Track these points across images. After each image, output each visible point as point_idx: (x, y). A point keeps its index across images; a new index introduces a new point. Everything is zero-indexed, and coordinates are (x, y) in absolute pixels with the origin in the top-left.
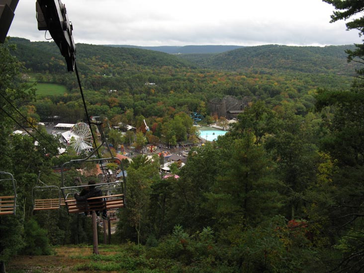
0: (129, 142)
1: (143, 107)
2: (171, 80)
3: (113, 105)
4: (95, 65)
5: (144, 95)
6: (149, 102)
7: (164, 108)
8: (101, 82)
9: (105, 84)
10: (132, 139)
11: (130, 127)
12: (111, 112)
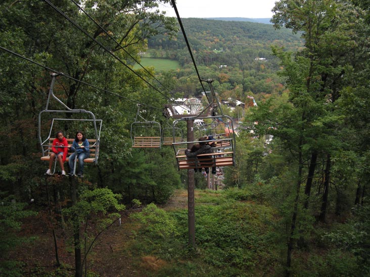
0: (237, 117)
1: (253, 83)
3: (223, 81)
4: (206, 40)
5: (253, 71)
6: (258, 78)
7: (273, 85)
8: (211, 58)
9: (216, 59)
10: (240, 114)
11: (239, 103)
12: (221, 87)
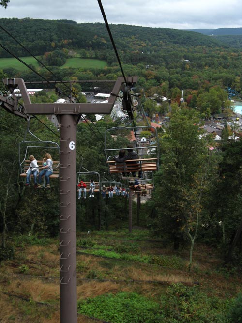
0: (163, 112)
1: (179, 81)
2: (205, 57)
5: (179, 69)
6: (185, 76)
7: (199, 82)
8: (138, 58)
9: (143, 59)
10: (166, 109)
12: (148, 84)
